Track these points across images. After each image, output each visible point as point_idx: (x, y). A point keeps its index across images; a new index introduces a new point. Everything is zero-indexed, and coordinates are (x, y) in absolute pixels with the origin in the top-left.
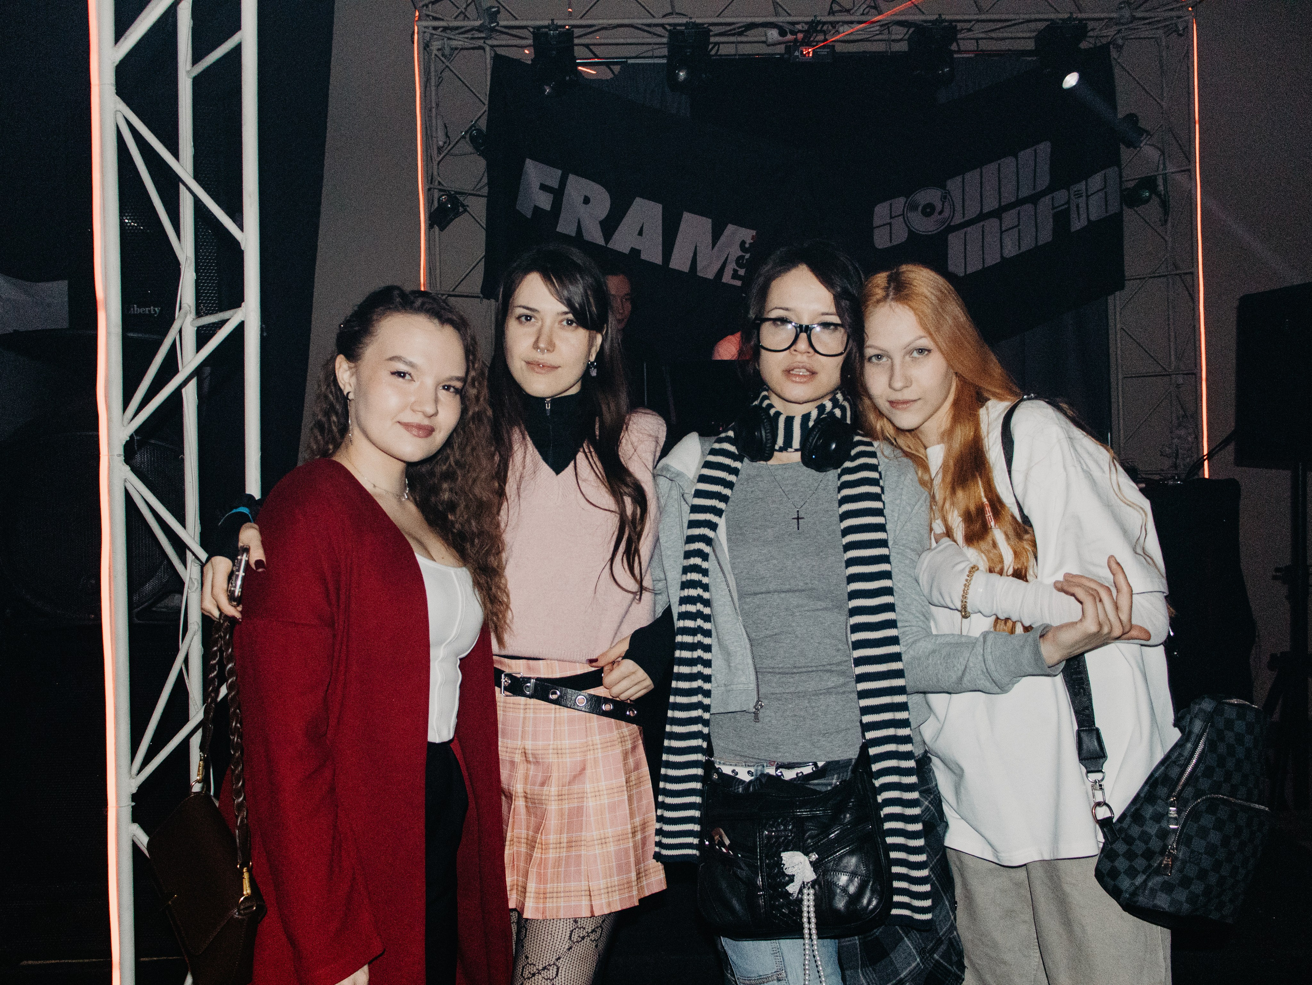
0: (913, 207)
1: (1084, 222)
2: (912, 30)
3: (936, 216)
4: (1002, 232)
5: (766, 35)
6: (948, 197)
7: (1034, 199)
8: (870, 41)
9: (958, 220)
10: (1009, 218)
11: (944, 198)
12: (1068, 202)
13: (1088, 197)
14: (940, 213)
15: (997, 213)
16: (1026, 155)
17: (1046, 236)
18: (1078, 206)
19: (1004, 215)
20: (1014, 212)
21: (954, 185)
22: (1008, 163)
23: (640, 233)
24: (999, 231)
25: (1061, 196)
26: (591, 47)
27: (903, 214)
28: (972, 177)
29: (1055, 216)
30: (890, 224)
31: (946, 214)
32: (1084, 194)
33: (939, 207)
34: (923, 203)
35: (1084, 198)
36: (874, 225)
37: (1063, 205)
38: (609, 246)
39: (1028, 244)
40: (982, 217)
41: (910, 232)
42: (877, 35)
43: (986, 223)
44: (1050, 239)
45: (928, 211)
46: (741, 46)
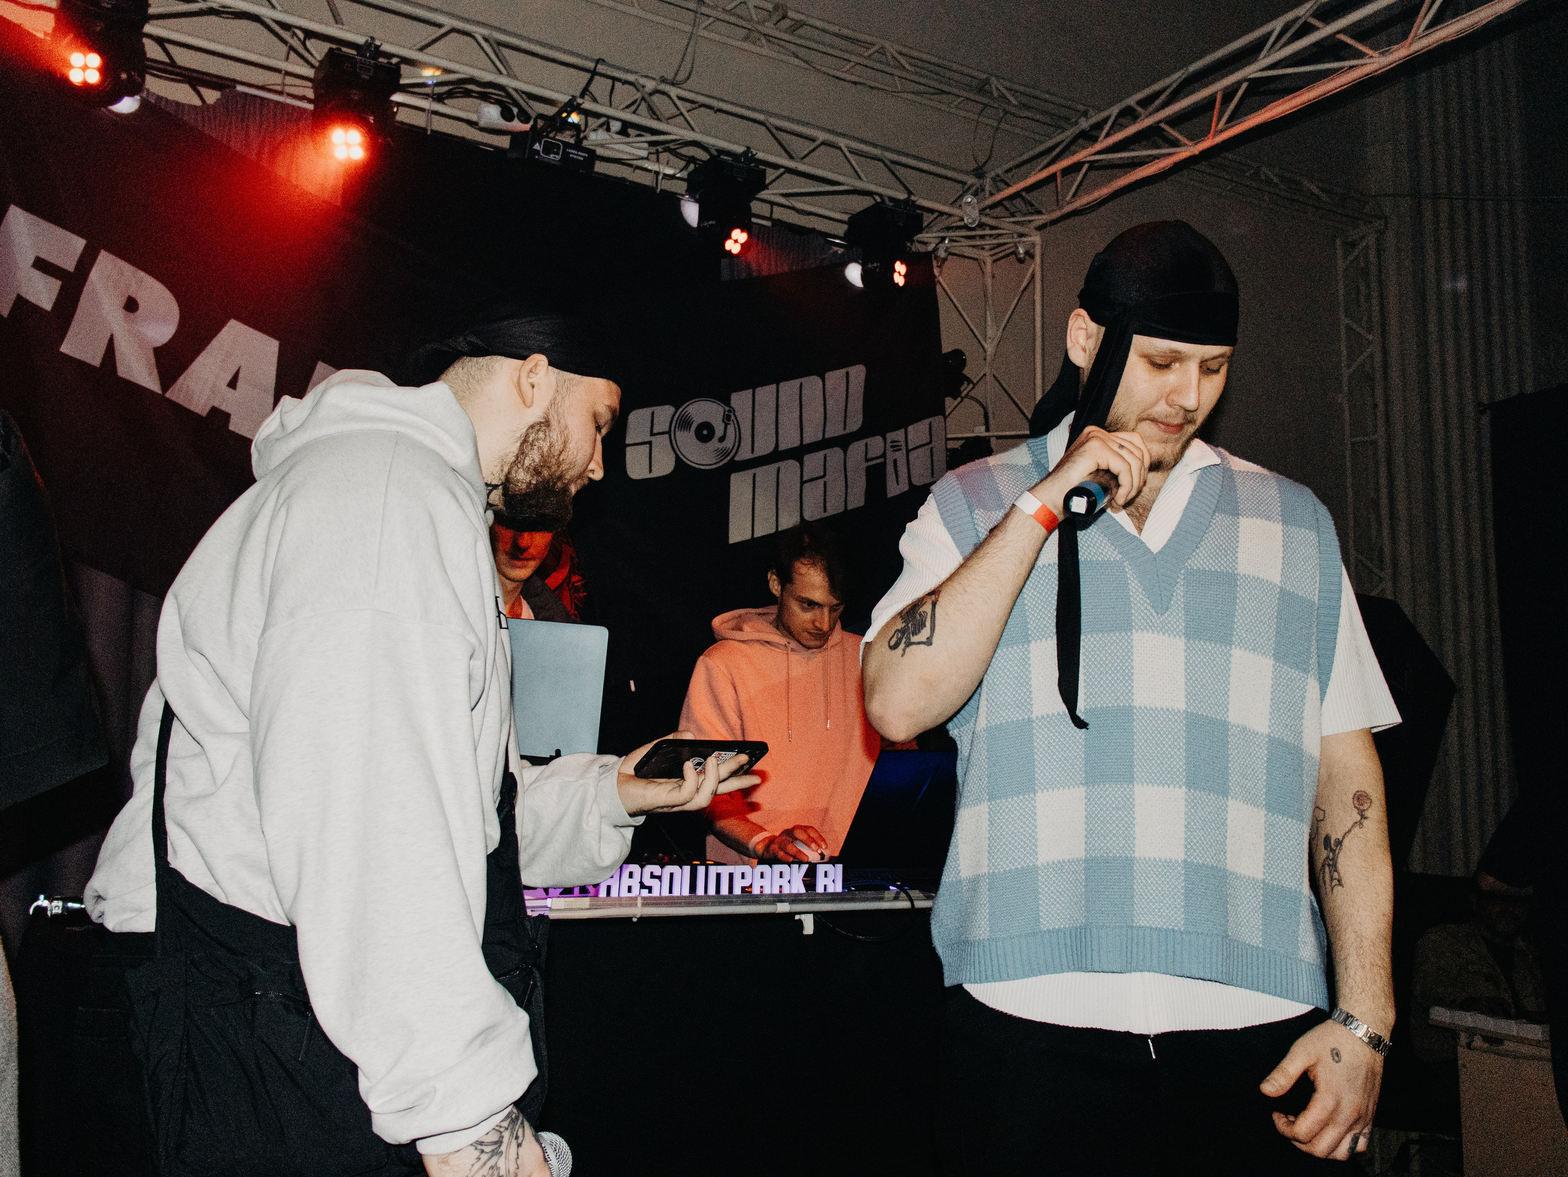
0: (684, 423)
1: (904, 487)
2: (692, 167)
3: (714, 444)
4: (802, 483)
5: (477, 112)
6: (733, 417)
7: (843, 442)
8: (630, 166)
9: (745, 454)
10: (813, 462)
11: (727, 419)
12: (884, 455)
13: (908, 451)
14: (722, 439)
15: (798, 453)
16: (835, 377)
17: (857, 500)
18: (895, 461)
19: (807, 458)
20: (820, 455)
21: (740, 400)
22: (812, 383)
23: (233, 384)
24: (799, 481)
25: (876, 444)
26: (168, 46)
27: (669, 432)
28: (766, 393)
29: (869, 470)
30: (650, 443)
31: (729, 443)
32: (904, 447)
33: (719, 432)
34: (697, 420)
35: (904, 451)
36: (628, 442)
37: (877, 458)
38: (168, 395)
39: (835, 507)
40: (776, 456)
41: (678, 460)
42: (643, 158)
43: (783, 465)
44: (862, 504)
45: (705, 433)
46: (435, 118)
